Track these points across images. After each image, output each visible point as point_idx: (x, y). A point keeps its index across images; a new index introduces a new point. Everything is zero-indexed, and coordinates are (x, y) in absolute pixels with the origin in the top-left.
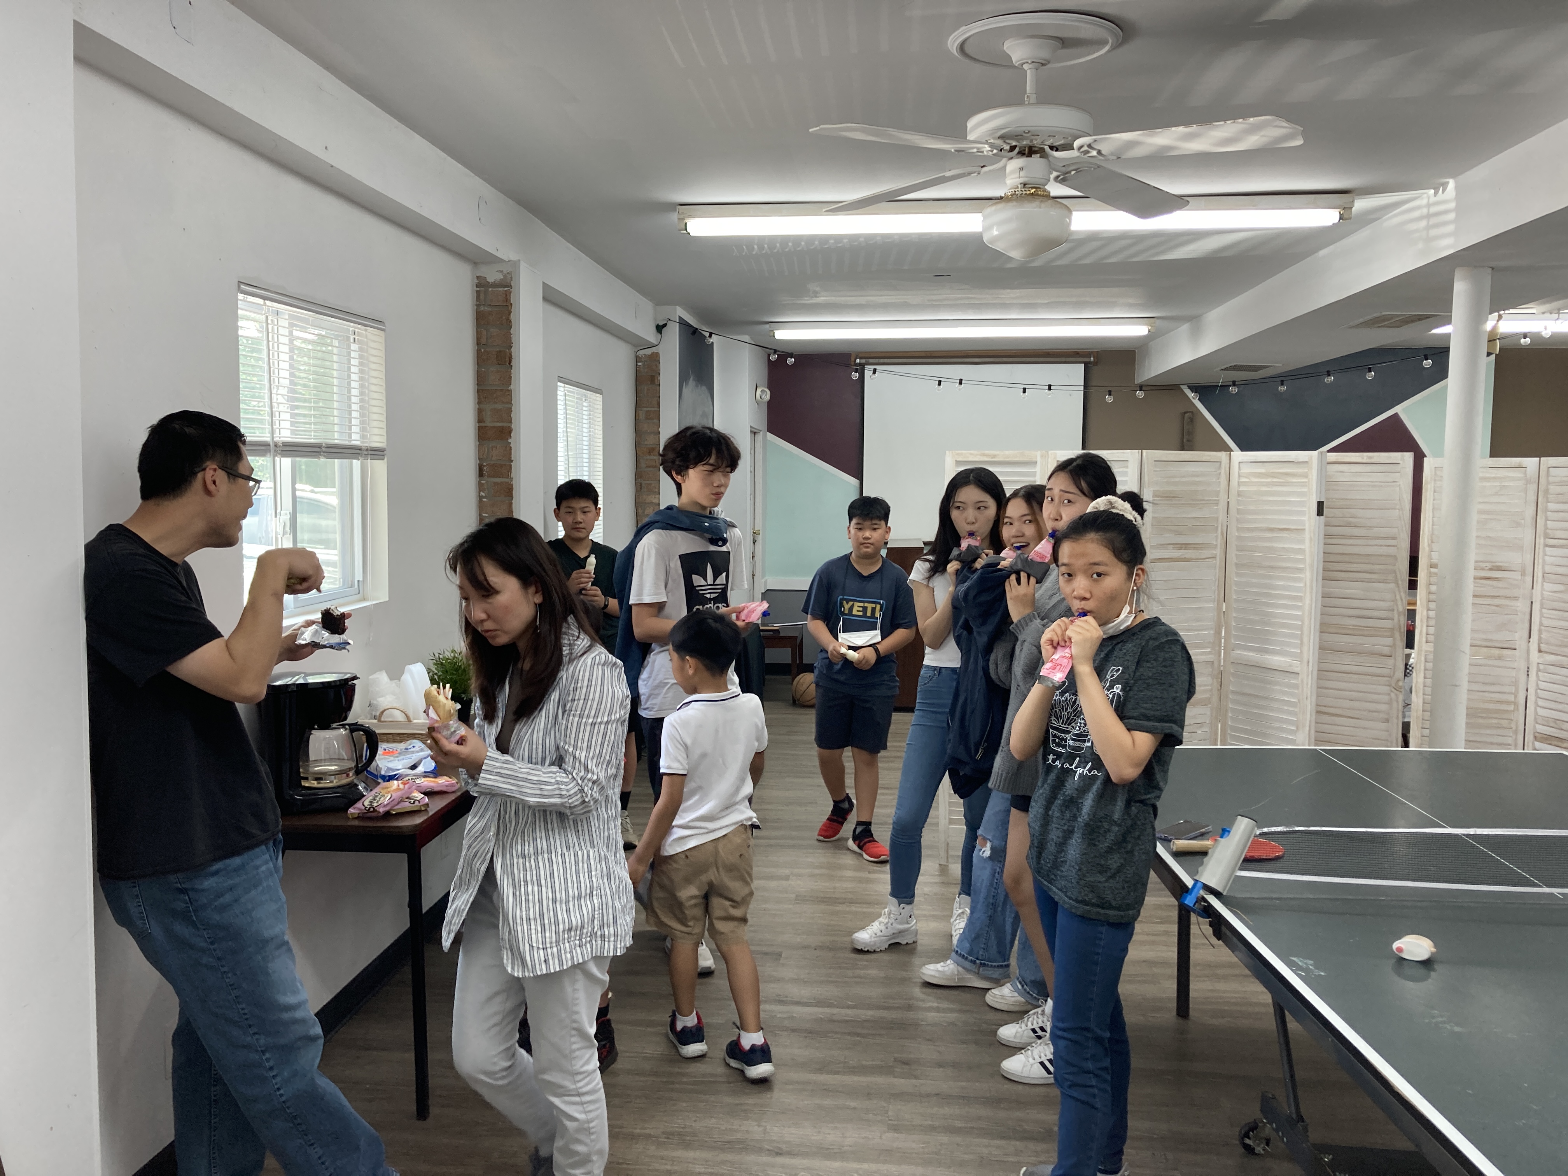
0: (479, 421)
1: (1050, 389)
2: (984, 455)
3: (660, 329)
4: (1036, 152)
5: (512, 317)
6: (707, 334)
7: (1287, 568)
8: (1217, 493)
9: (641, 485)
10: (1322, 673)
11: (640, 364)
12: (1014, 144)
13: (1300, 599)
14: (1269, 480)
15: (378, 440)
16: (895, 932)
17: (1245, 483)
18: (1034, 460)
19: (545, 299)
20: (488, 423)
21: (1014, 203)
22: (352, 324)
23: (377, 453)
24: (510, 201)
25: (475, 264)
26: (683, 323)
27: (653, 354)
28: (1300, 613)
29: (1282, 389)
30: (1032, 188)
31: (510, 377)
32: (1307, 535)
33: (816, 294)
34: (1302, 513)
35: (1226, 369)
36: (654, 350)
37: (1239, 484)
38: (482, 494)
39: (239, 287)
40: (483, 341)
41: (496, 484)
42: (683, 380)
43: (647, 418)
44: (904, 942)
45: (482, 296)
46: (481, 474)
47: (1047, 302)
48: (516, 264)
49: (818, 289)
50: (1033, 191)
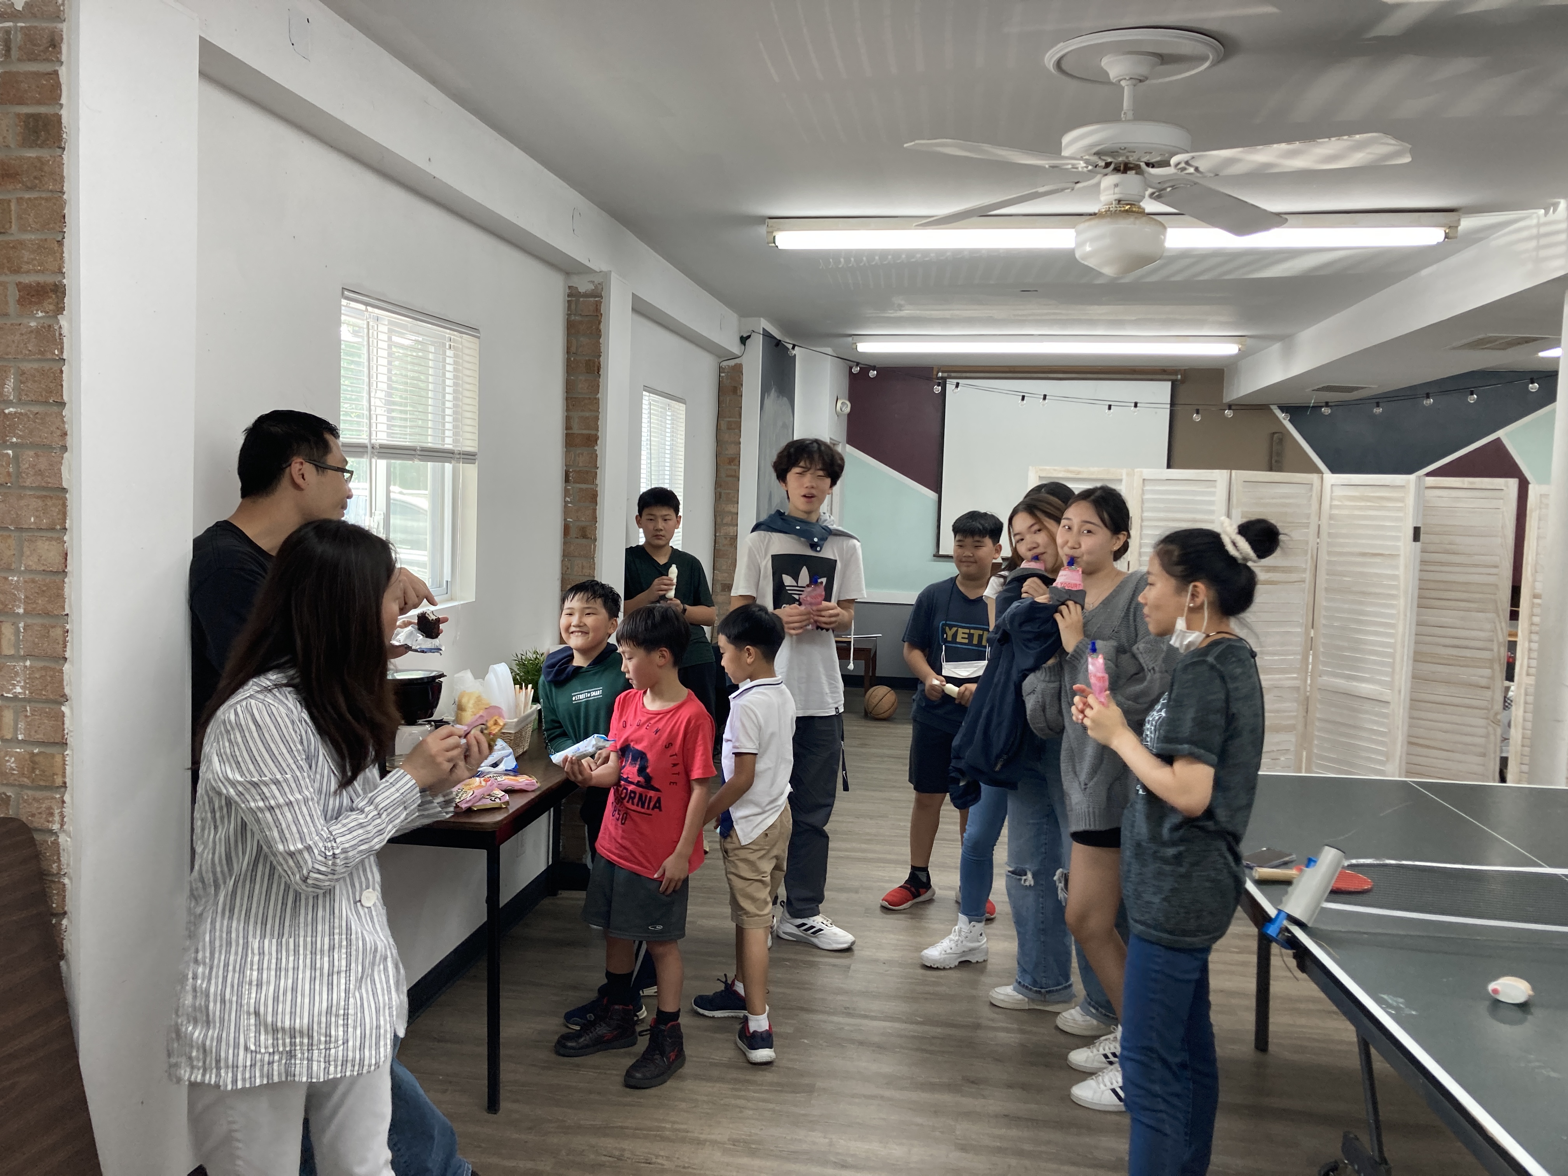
0: (567, 429)
1: (1136, 405)
2: (1068, 471)
3: (744, 340)
4: (1131, 169)
5: (602, 326)
6: (790, 346)
7: (1379, 594)
8: (1308, 516)
9: (720, 494)
10: (1415, 703)
11: (722, 375)
12: (1109, 160)
13: (1393, 626)
14: (1363, 504)
15: (470, 445)
16: (966, 949)
17: (1337, 507)
18: (1120, 478)
19: (634, 310)
20: (576, 430)
21: (1108, 219)
22: (448, 331)
23: (468, 457)
24: (604, 214)
25: (567, 274)
26: (767, 335)
27: (736, 365)
28: (1392, 641)
29: (1378, 411)
30: (1127, 204)
31: (599, 386)
32: (1402, 561)
33: (900, 308)
34: (1397, 538)
35: (1318, 390)
36: (737, 361)
37: (1331, 507)
38: (568, 499)
39: (343, 293)
40: (573, 349)
41: (581, 490)
42: (765, 390)
43: (728, 429)
44: (974, 961)
45: (573, 307)
46: (567, 480)
47: (1134, 318)
48: (607, 275)
49: (902, 302)
50: (1127, 207)
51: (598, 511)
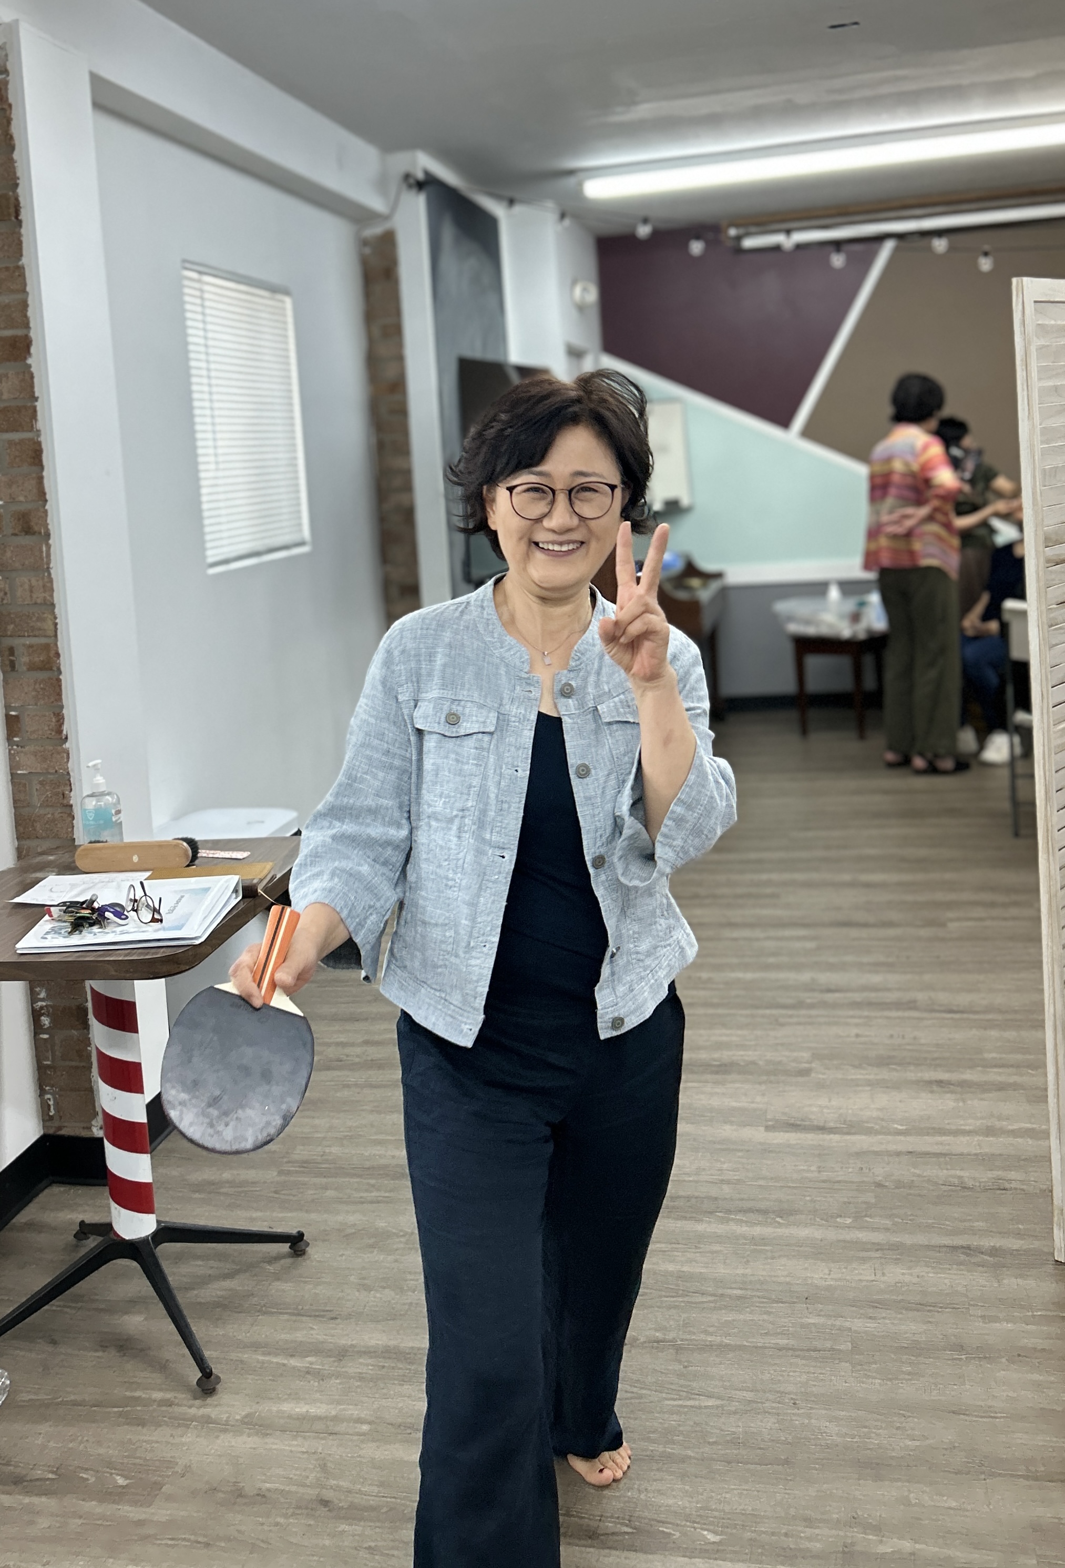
19: (94, 103)
31: (20, 243)
41: (11, 443)
48: (12, 27)
51: (46, 481)
